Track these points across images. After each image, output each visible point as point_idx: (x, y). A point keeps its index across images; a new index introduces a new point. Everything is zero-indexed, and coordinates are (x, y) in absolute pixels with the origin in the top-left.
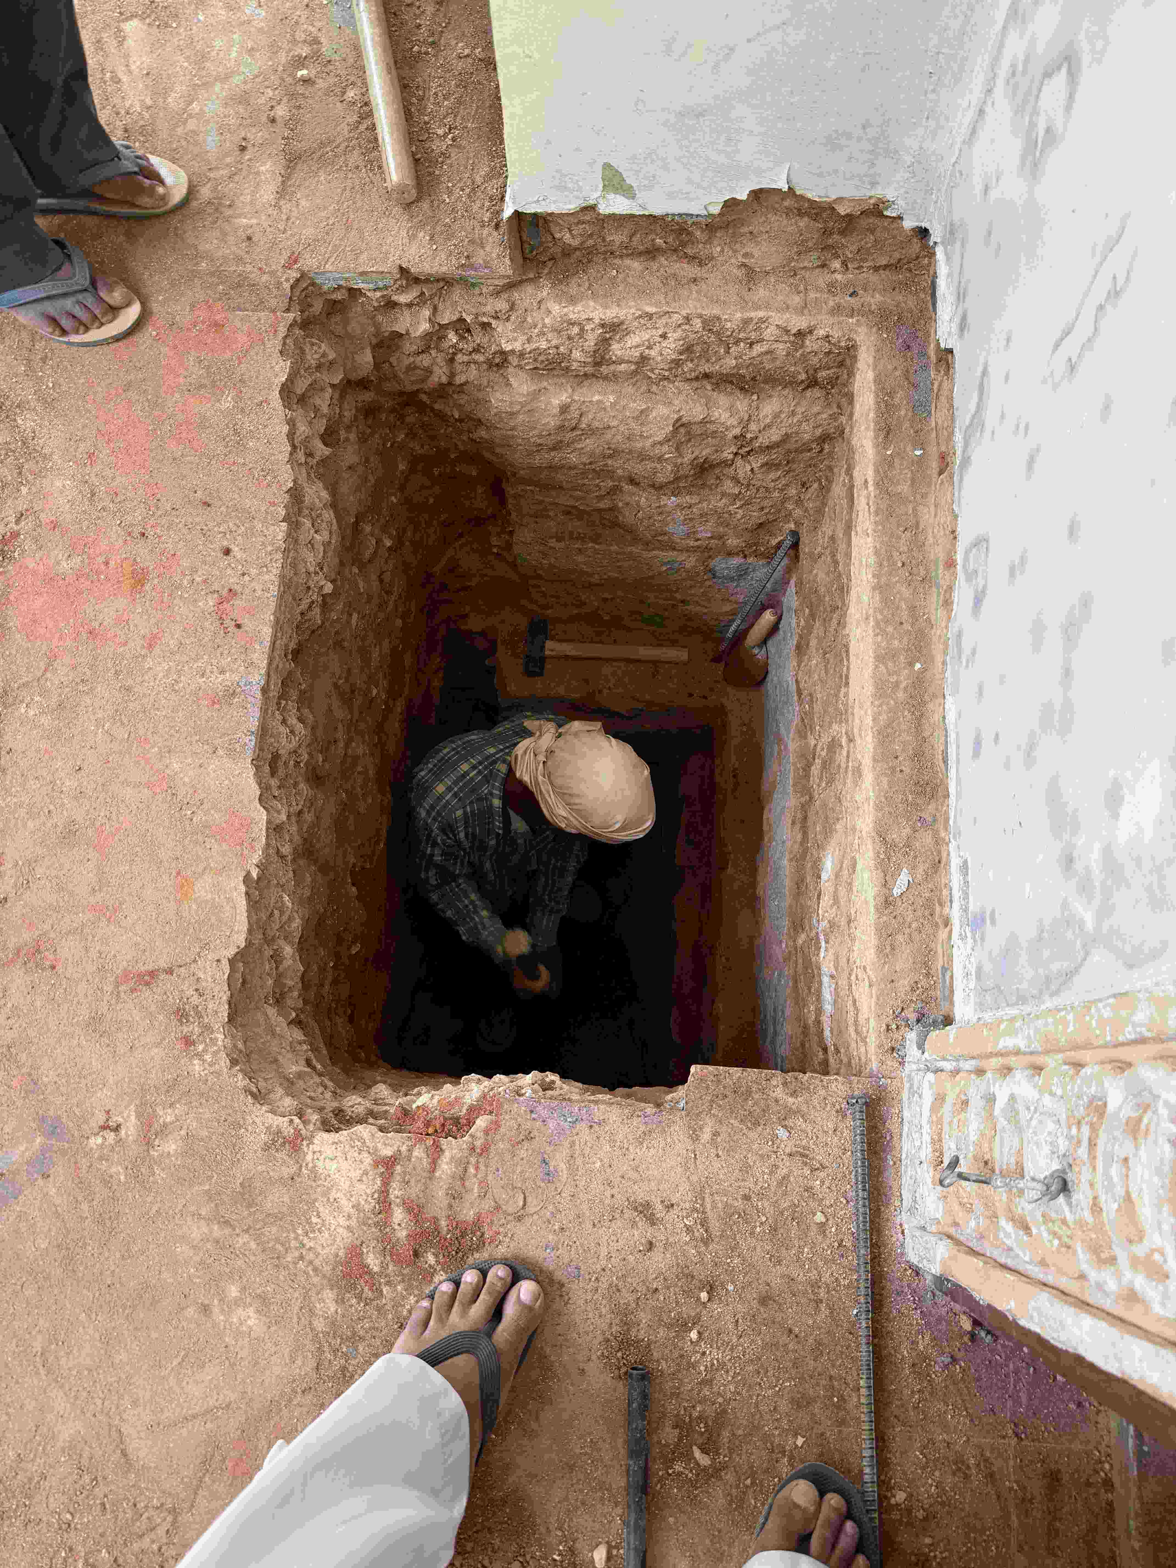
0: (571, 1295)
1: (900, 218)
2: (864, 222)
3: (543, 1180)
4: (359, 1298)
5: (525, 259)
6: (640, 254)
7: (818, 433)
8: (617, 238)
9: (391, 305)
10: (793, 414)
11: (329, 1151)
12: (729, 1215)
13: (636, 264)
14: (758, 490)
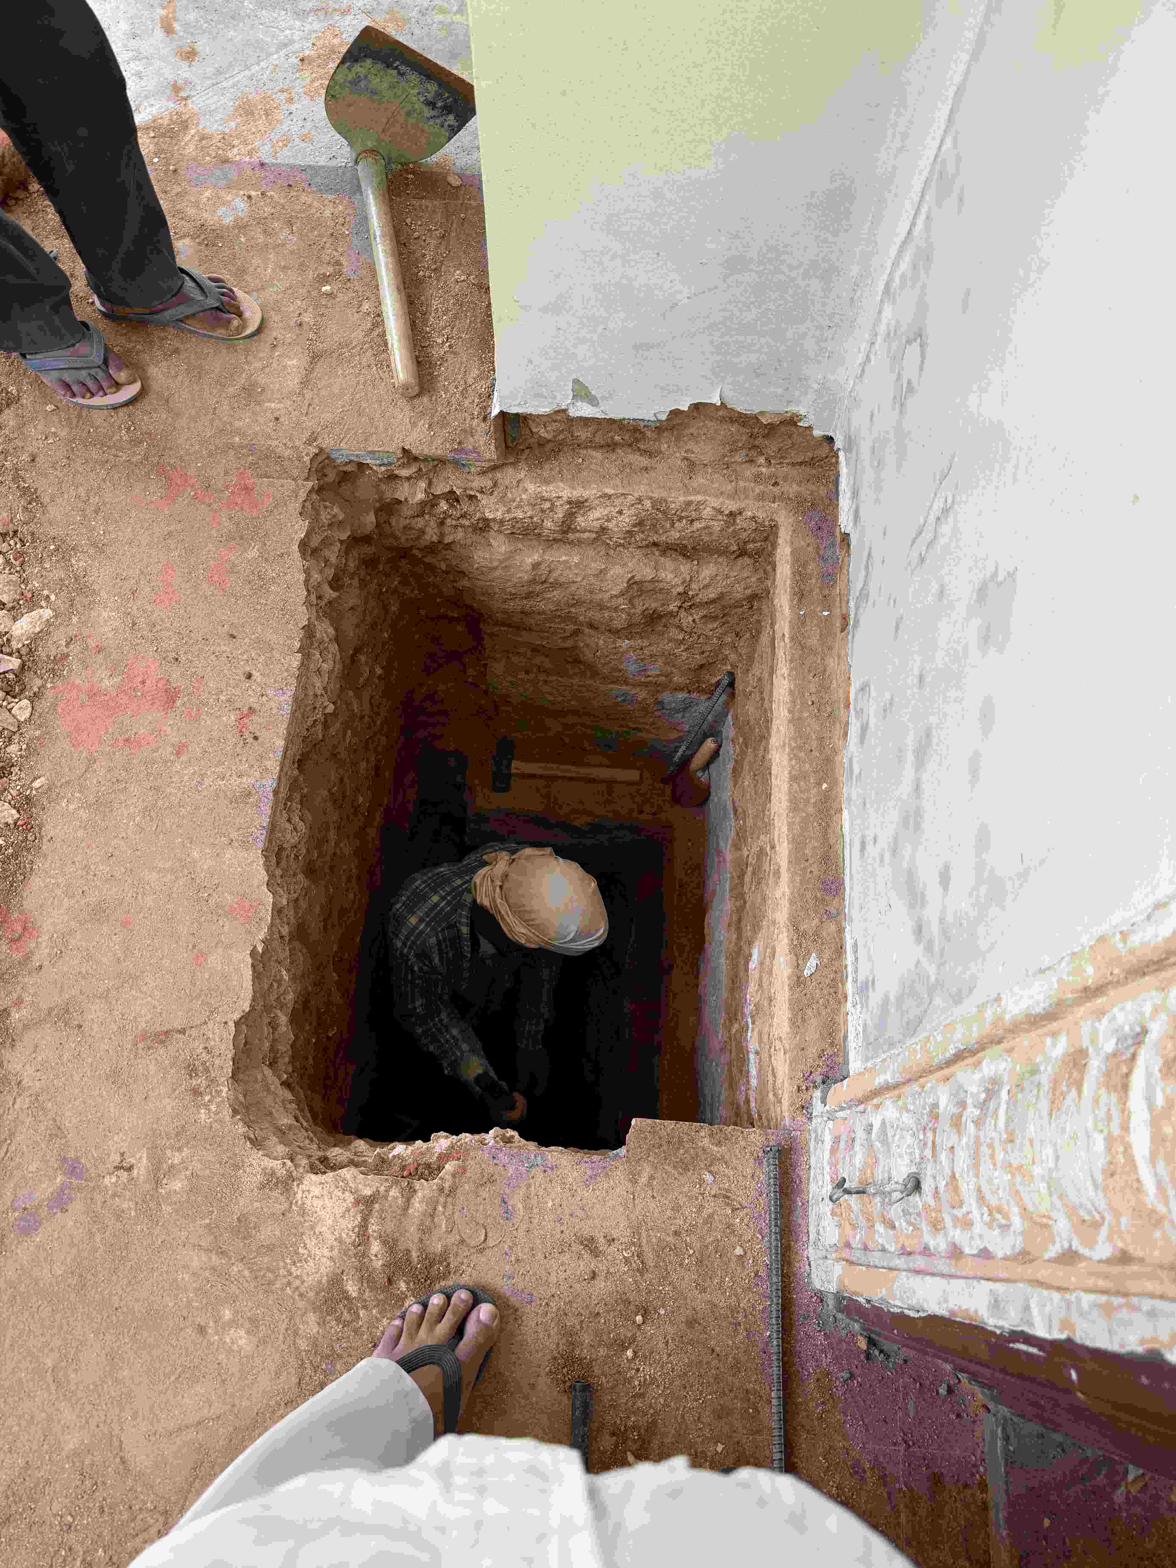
0: (524, 1318)
1: (811, 428)
2: (783, 430)
3: (502, 1217)
4: (338, 1320)
5: (507, 447)
6: (602, 447)
7: (748, 592)
8: (583, 434)
9: (392, 477)
10: (727, 577)
11: (316, 1191)
12: (661, 1248)
13: (598, 455)
14: (699, 637)
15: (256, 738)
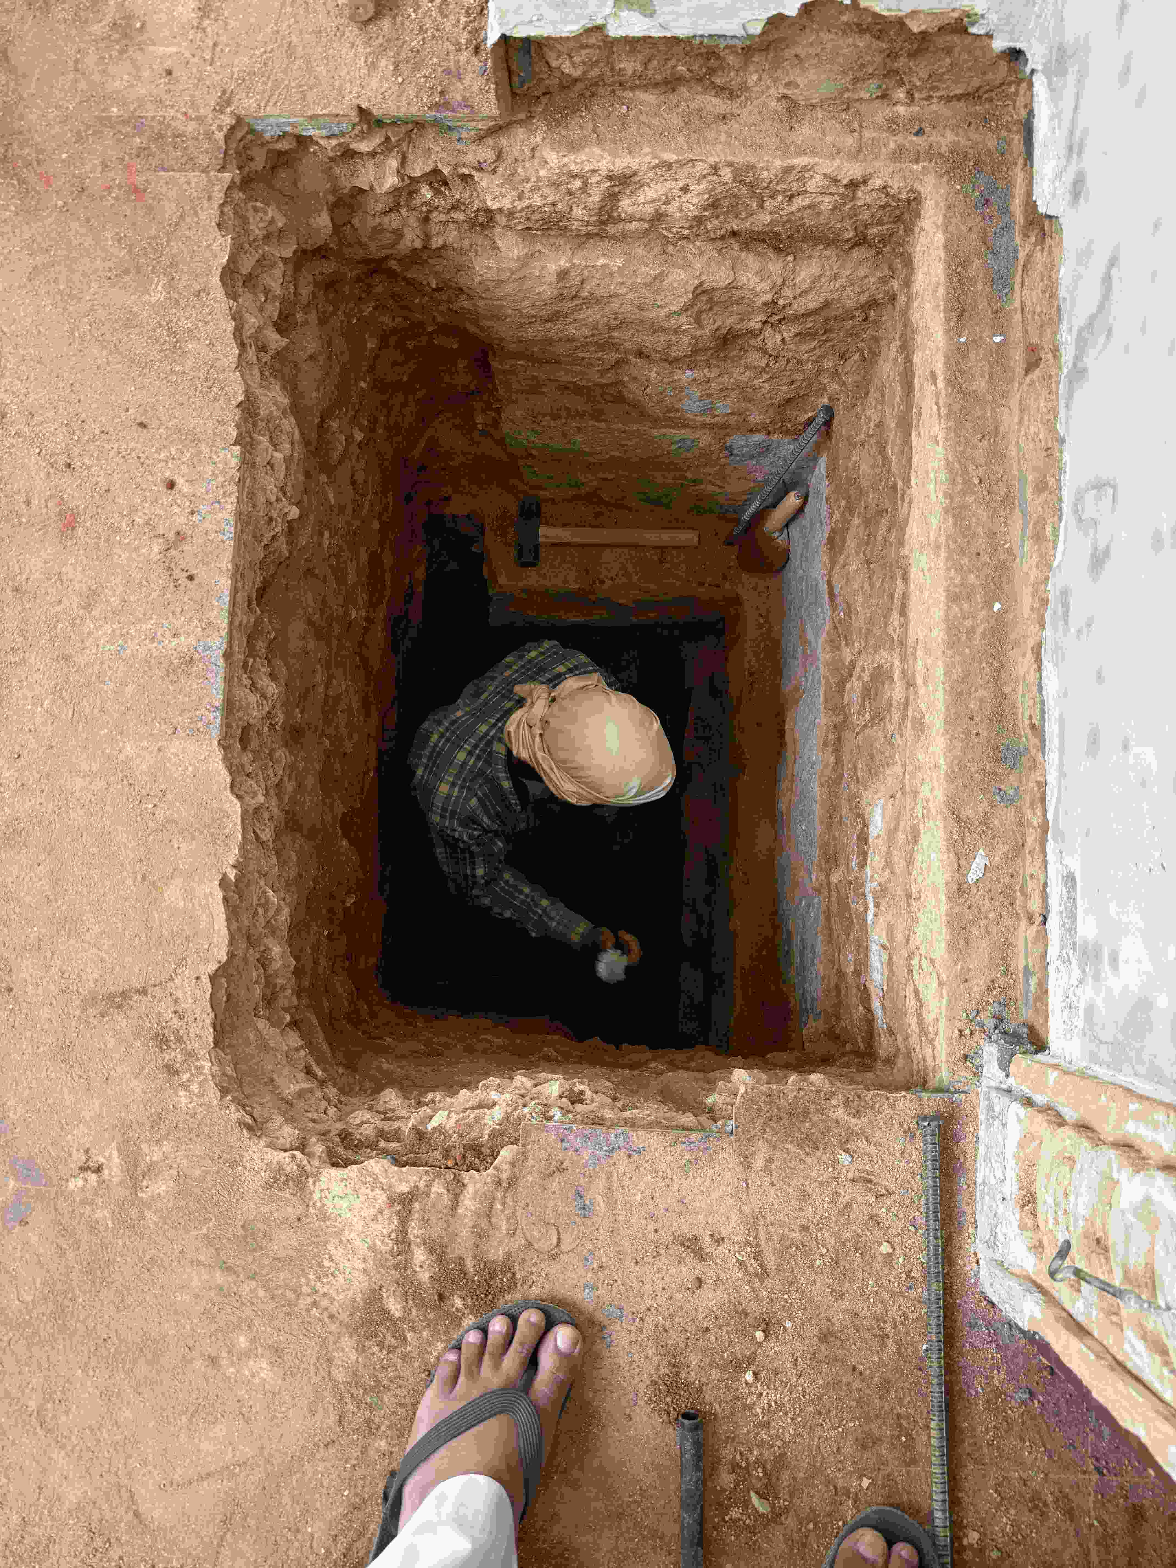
1: (989, 36)
2: (941, 41)
3: (579, 1215)
5: (514, 94)
6: (657, 85)
7: (863, 299)
8: (629, 66)
9: (348, 154)
10: (836, 277)
11: (337, 1189)
12: (786, 1247)
13: (649, 98)
14: (788, 362)
15: (191, 578)
